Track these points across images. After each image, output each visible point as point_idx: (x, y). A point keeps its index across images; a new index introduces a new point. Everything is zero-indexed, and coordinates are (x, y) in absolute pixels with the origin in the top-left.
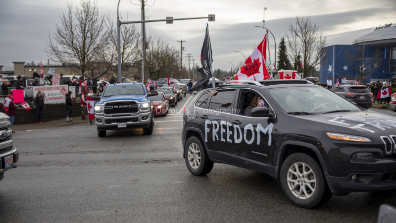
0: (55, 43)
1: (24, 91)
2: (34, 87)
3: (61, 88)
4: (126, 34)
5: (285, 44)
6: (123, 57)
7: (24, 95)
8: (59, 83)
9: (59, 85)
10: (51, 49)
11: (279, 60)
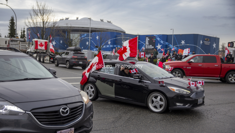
11: (10, 32)
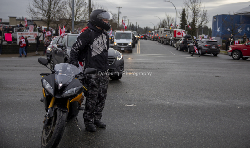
0: (32, 7)
1: (12, 35)
2: (18, 33)
3: (34, 34)
4: (78, 3)
5: (185, 13)
6: (76, 17)
7: (12, 37)
8: (33, 31)
9: (33, 32)
10: (30, 10)
11: (181, 23)
